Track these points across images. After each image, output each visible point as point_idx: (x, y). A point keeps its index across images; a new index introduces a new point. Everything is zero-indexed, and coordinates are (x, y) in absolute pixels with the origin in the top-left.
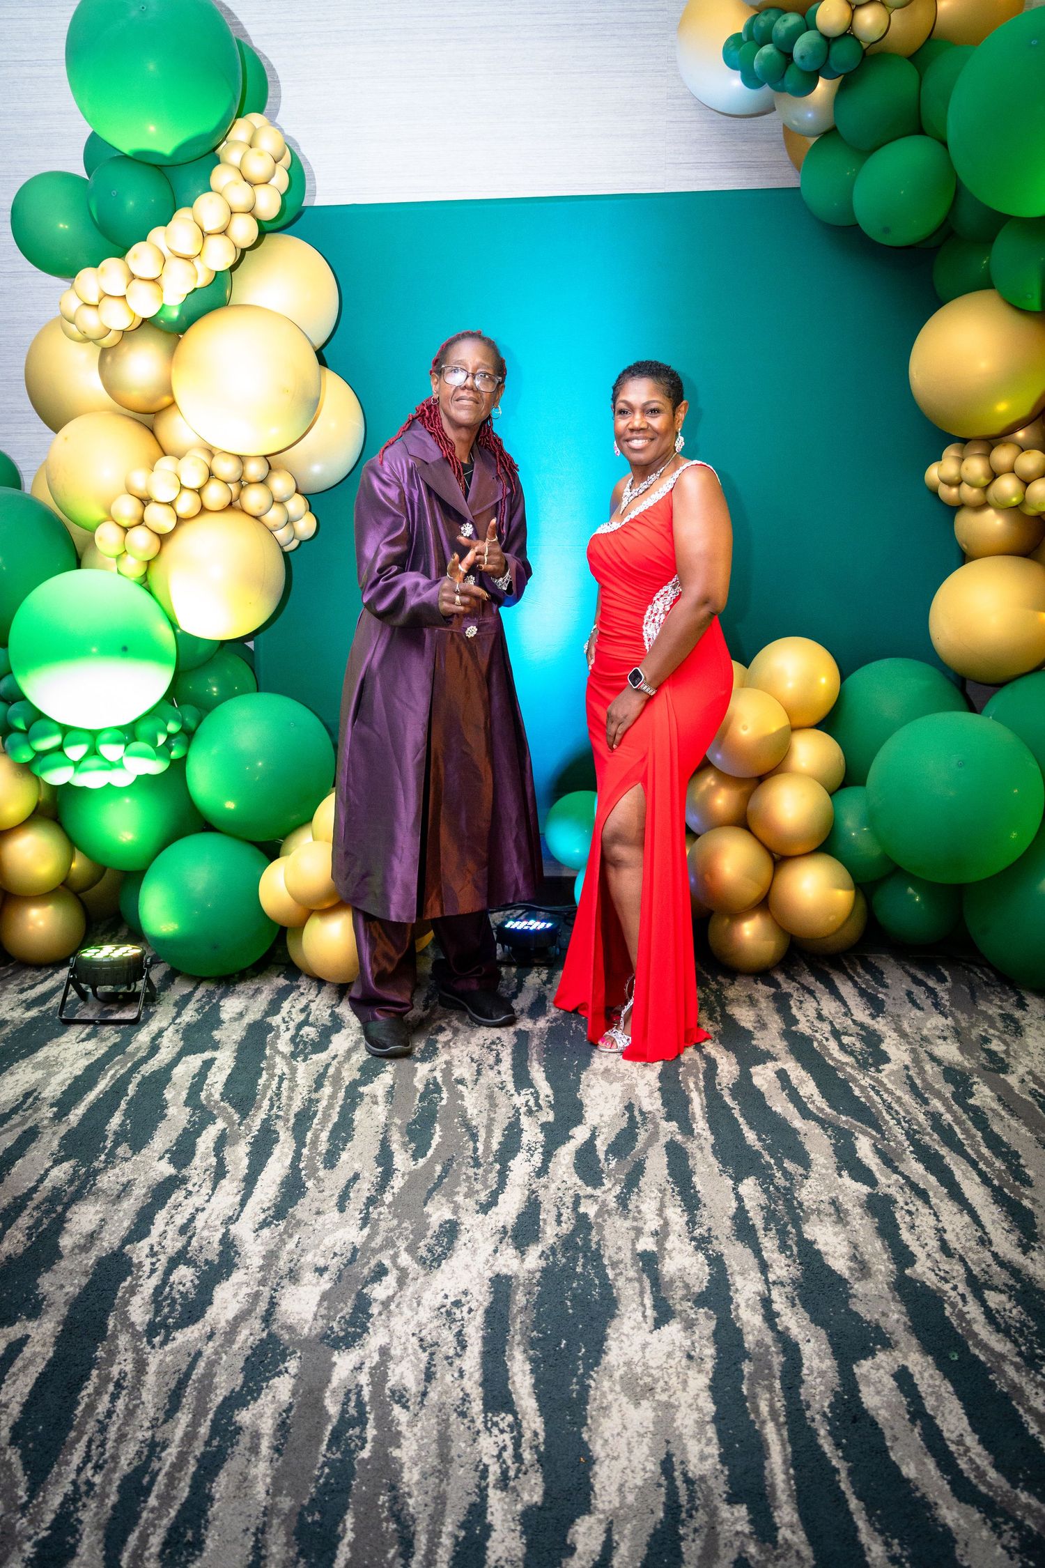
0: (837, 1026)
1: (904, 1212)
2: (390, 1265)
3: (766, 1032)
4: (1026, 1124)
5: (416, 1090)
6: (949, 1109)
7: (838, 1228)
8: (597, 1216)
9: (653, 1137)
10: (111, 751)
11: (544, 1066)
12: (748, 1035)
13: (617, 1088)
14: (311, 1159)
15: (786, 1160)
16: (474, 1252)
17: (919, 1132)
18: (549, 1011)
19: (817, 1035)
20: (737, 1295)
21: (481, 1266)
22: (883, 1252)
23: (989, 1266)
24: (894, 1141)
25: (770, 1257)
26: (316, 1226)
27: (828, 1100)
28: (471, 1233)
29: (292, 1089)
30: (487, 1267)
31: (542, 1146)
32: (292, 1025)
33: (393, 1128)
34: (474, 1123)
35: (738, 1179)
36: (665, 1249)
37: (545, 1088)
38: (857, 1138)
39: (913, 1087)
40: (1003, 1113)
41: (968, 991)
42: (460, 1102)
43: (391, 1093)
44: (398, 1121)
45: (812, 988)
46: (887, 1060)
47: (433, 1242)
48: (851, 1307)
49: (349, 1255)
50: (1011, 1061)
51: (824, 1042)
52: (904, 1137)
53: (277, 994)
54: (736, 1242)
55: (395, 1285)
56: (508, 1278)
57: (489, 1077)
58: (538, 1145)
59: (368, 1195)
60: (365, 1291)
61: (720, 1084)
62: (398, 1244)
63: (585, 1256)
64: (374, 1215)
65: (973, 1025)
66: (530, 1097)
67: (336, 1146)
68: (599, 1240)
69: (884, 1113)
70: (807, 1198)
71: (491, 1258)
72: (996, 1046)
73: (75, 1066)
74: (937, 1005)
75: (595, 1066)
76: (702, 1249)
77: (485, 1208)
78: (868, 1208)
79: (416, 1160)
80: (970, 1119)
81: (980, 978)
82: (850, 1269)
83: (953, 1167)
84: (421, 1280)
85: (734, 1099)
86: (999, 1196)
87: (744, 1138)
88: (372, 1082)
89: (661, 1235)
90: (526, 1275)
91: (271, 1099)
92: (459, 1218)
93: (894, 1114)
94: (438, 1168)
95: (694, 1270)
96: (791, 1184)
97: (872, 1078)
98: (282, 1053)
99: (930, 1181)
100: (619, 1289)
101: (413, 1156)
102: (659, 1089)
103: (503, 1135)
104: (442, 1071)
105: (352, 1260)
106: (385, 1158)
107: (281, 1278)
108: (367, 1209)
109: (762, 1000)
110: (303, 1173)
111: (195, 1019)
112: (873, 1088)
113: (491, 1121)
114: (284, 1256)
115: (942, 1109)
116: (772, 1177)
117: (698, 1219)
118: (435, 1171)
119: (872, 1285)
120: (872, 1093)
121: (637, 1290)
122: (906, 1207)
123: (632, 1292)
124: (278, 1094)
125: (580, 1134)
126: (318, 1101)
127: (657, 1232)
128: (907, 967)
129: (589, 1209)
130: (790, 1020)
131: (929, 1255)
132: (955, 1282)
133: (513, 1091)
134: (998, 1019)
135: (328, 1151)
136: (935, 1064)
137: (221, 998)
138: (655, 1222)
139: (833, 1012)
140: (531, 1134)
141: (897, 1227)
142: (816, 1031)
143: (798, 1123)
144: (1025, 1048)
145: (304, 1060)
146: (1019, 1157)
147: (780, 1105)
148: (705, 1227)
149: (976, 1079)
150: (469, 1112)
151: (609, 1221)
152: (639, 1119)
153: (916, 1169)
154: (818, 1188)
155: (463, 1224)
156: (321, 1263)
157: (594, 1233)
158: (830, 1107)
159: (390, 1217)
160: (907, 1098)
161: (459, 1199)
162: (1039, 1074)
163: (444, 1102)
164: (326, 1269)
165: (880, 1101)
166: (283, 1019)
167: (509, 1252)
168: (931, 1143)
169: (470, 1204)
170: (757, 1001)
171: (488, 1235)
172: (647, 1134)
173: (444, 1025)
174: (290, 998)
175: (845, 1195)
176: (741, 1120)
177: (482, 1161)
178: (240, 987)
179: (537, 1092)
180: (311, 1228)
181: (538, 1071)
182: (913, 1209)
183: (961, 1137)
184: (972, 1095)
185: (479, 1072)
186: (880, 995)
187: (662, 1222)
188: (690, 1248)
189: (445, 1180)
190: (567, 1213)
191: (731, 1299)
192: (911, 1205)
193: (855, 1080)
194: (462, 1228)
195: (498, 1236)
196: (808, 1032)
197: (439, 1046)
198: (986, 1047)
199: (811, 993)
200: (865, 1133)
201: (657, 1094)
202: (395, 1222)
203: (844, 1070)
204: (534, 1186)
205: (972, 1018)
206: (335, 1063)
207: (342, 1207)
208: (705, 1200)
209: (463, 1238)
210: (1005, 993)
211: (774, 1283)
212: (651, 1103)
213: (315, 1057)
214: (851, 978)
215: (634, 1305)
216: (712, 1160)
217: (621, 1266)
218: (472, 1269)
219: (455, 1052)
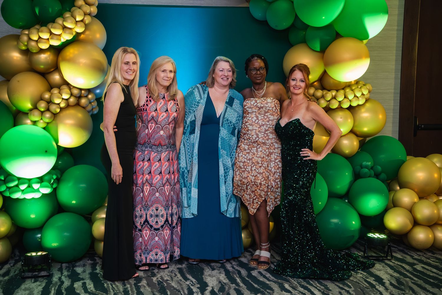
5: (156, 283)
9: (230, 288)
10: (36, 186)
27: (274, 277)
33: (155, 292)
37: (194, 280)
57: (175, 279)
73: (39, 288)
75: (205, 274)
91: (112, 289)
102: (226, 278)
103: (187, 291)
104: (160, 278)
111: (69, 273)
124: (113, 288)
125: (209, 289)
133: (184, 281)
137: (73, 268)
143: (268, 282)
147: (262, 279)
152: (224, 284)
166: (100, 271)
170: (246, 256)
176: (252, 283)
178: (77, 264)
185: (172, 278)
197: (156, 273)
200: (286, 283)
212: (226, 281)
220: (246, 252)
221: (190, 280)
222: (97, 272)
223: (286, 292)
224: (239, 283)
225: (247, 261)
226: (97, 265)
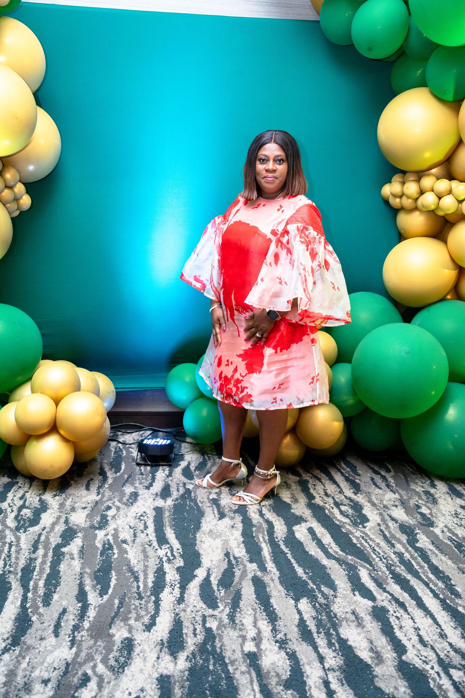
0: (337, 500)
1: (394, 617)
2: (92, 673)
3: (298, 504)
4: (450, 559)
5: (98, 548)
6: (407, 550)
7: (359, 630)
8: (218, 628)
9: (244, 573)
11: (174, 530)
12: (288, 506)
13: (218, 543)
14: (34, 600)
15: (322, 586)
16: (145, 660)
17: (393, 565)
18: (173, 494)
19: (327, 505)
20: (309, 680)
21: (150, 669)
22: (387, 645)
23: (448, 652)
24: (380, 571)
25: (323, 652)
26: (41, 649)
27: (339, 547)
28: (141, 646)
29: (18, 552)
30: (154, 670)
31: (179, 583)
32: (15, 509)
33: (86, 575)
34: (136, 569)
35: (297, 600)
36: (262, 650)
37: (176, 544)
38: (359, 570)
39: (385, 536)
40: (436, 552)
41: (403, 477)
42: (125, 555)
43: (82, 552)
44: (88, 570)
45: (319, 477)
46: (368, 520)
47: (117, 654)
48: (376, 684)
49: (64, 668)
50: (434, 519)
51: (331, 509)
52: (386, 569)
53: (4, 487)
54: (302, 642)
55: (96, 688)
56: (168, 677)
57: (141, 538)
58: (177, 582)
59: (73, 623)
60: (76, 695)
61: (277, 538)
62: (96, 657)
63: (214, 658)
64: (78, 638)
65: (410, 498)
66: (168, 550)
67: (50, 590)
68: (221, 646)
69: (372, 554)
70: (338, 610)
71: (156, 663)
72: (424, 510)
74: (388, 486)
76: (283, 648)
77: (149, 627)
78: (374, 616)
79: (101, 596)
80: (419, 556)
81: (409, 470)
82: (372, 658)
83: (416, 588)
84: (111, 684)
85: (287, 547)
86: (446, 607)
87: (295, 573)
88: (69, 545)
89: (257, 640)
90: (179, 674)
91: (5, 559)
92: (133, 636)
93: (377, 554)
94: (117, 601)
95: (280, 664)
96: (328, 601)
97: (361, 532)
98: (10, 527)
99: (404, 597)
100: (237, 680)
101: (100, 594)
102: (243, 542)
104: (113, 535)
105: (66, 673)
106: (82, 596)
107: (19, 690)
108: (73, 633)
109: (293, 484)
110: (29, 610)
112: (363, 538)
113: (146, 567)
114: (20, 673)
115: (403, 550)
116: (316, 597)
117: (277, 627)
118: (114, 604)
119: (385, 668)
120: (363, 541)
121: (249, 680)
122: (395, 614)
123: (245, 682)
124: (9, 556)
125: (201, 573)
126: (35, 559)
127: (255, 638)
128: (369, 463)
129: (213, 624)
130: (311, 497)
131: (414, 646)
132: (431, 664)
133: (157, 547)
134: (422, 494)
135: (45, 594)
136: (394, 522)
138: (252, 631)
139: (333, 491)
140: (172, 576)
141: (392, 628)
142: (326, 503)
143: (325, 561)
144: (439, 510)
145: (25, 532)
146: (450, 579)
147: (313, 550)
148: (283, 633)
149: (418, 531)
150: (132, 562)
151: (226, 632)
152: (234, 562)
153: (395, 589)
154: (343, 603)
155: (136, 640)
156: (46, 676)
157: (217, 640)
158: (342, 550)
159: (89, 638)
160: (383, 544)
161: (132, 622)
162: (451, 527)
163: (116, 556)
164: (49, 680)
165: (368, 546)
166: (9, 504)
167: (167, 658)
168: (401, 572)
169: (139, 625)
170: (290, 485)
171: (153, 646)
172: (240, 572)
173: (110, 505)
174: (12, 490)
175: (360, 608)
176: (293, 561)
177: (143, 595)
179: (171, 547)
180: (37, 651)
181: (170, 533)
182: (399, 615)
183: (417, 567)
184: (417, 541)
185: (135, 535)
186: (357, 481)
187: (257, 631)
188: (276, 647)
189: (122, 610)
190: (199, 628)
191: (304, 683)
192: (397, 613)
193: (352, 533)
194: (136, 642)
195: (158, 647)
196: (321, 504)
197: (109, 518)
198: (419, 511)
199: (319, 480)
200: (364, 567)
201: (242, 546)
202: (92, 642)
203: (345, 527)
204: (177, 611)
205: (408, 494)
206: (44, 532)
207: (56, 634)
208: (280, 614)
209: (137, 650)
210: (424, 479)
211: (329, 669)
212: (240, 552)
213: (31, 529)
214: (339, 471)
215: (248, 691)
216: (280, 587)
217: (237, 663)
218: (144, 672)
219: (119, 522)
220: (292, 474)
221: (169, 544)
222: (3, 508)
223: (362, 596)
224: (266, 561)
225: (289, 496)
226: (13, 488)
